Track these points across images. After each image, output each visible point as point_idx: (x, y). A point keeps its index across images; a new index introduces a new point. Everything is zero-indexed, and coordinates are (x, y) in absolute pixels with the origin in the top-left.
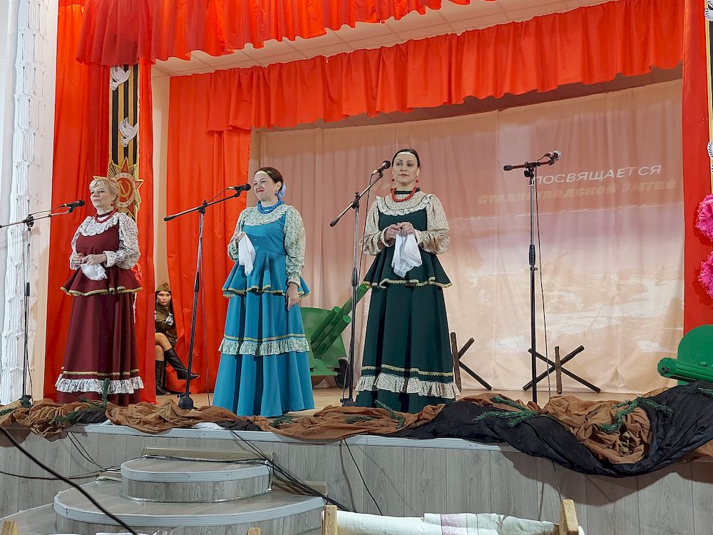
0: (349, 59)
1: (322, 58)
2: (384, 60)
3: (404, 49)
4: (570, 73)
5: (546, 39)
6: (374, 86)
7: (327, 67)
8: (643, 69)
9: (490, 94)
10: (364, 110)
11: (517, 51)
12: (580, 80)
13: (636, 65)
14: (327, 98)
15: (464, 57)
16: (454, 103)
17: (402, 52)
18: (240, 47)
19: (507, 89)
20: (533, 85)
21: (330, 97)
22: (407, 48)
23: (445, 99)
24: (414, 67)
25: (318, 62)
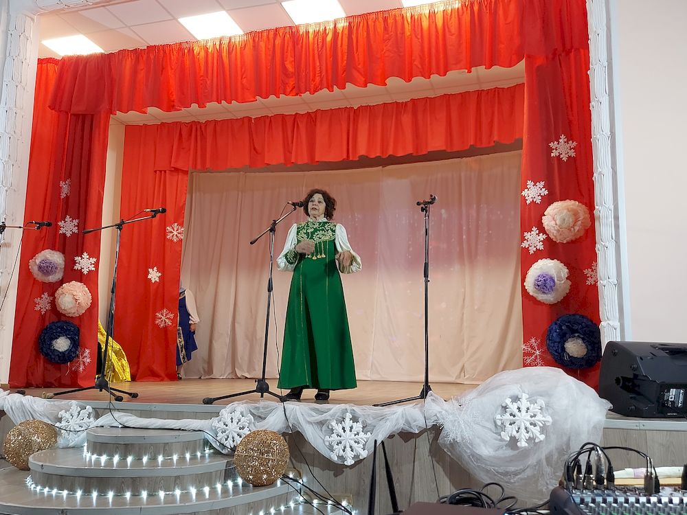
0: (271, 121)
1: (250, 119)
2: (298, 124)
3: (313, 116)
4: (436, 142)
5: (420, 117)
6: (290, 142)
7: (253, 126)
8: (489, 143)
9: (378, 155)
10: (282, 161)
11: (399, 124)
12: (444, 148)
13: (484, 139)
14: (253, 150)
15: (359, 126)
16: (351, 159)
17: (312, 118)
18: (188, 106)
19: (390, 153)
20: (410, 150)
21: (255, 149)
22: (316, 116)
23: (345, 157)
24: (321, 130)
25: (246, 121)
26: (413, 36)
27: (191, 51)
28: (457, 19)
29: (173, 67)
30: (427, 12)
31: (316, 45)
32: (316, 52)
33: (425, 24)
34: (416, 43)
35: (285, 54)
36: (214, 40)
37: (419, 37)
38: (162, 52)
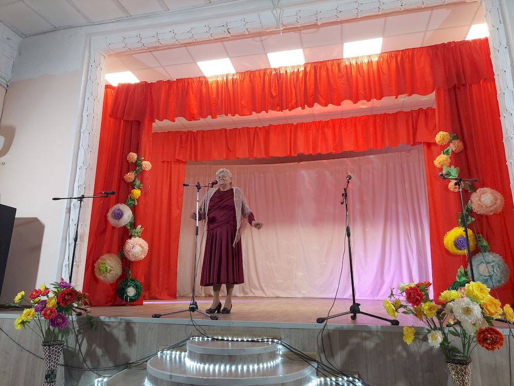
1: (226, 130)
2: (257, 133)
6: (252, 145)
7: (228, 134)
10: (247, 155)
18: (205, 117)
19: (319, 151)
25: (223, 131)
26: (359, 75)
27: (207, 83)
28: (386, 65)
29: (194, 92)
30: (366, 61)
31: (292, 80)
32: (292, 84)
33: (365, 68)
34: (360, 79)
35: (272, 85)
36: (222, 76)
37: (362, 75)
38: (186, 83)
